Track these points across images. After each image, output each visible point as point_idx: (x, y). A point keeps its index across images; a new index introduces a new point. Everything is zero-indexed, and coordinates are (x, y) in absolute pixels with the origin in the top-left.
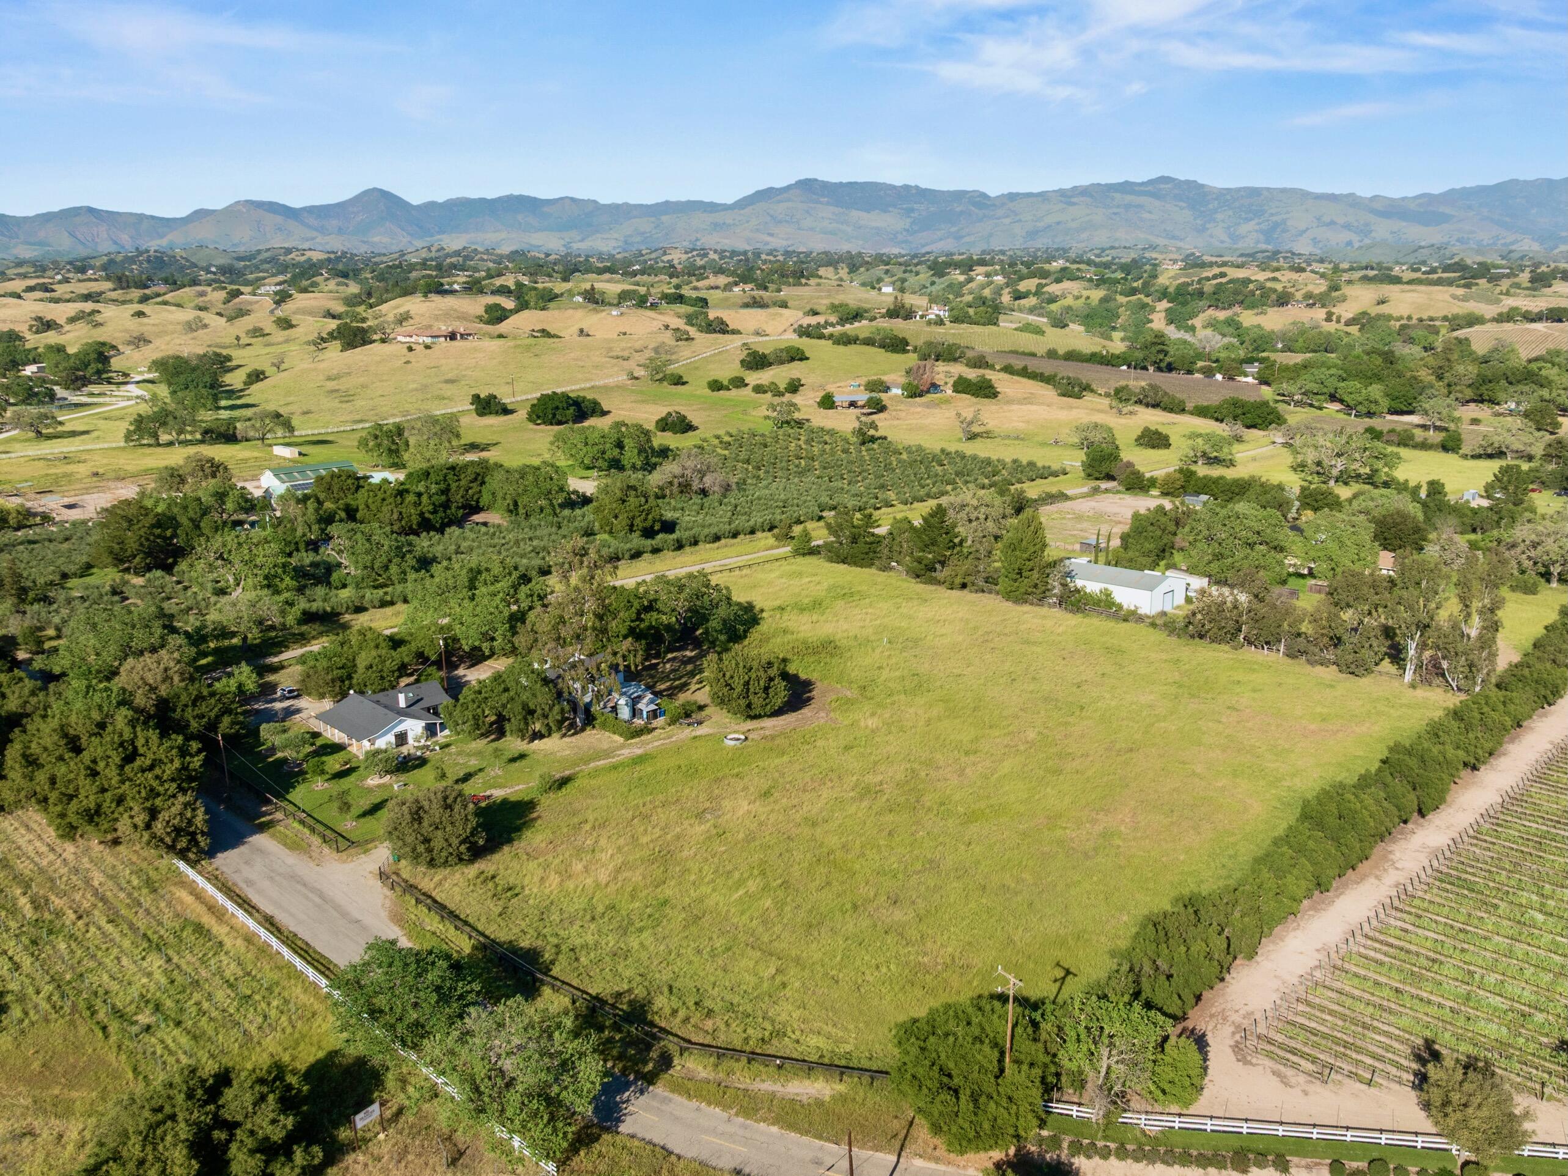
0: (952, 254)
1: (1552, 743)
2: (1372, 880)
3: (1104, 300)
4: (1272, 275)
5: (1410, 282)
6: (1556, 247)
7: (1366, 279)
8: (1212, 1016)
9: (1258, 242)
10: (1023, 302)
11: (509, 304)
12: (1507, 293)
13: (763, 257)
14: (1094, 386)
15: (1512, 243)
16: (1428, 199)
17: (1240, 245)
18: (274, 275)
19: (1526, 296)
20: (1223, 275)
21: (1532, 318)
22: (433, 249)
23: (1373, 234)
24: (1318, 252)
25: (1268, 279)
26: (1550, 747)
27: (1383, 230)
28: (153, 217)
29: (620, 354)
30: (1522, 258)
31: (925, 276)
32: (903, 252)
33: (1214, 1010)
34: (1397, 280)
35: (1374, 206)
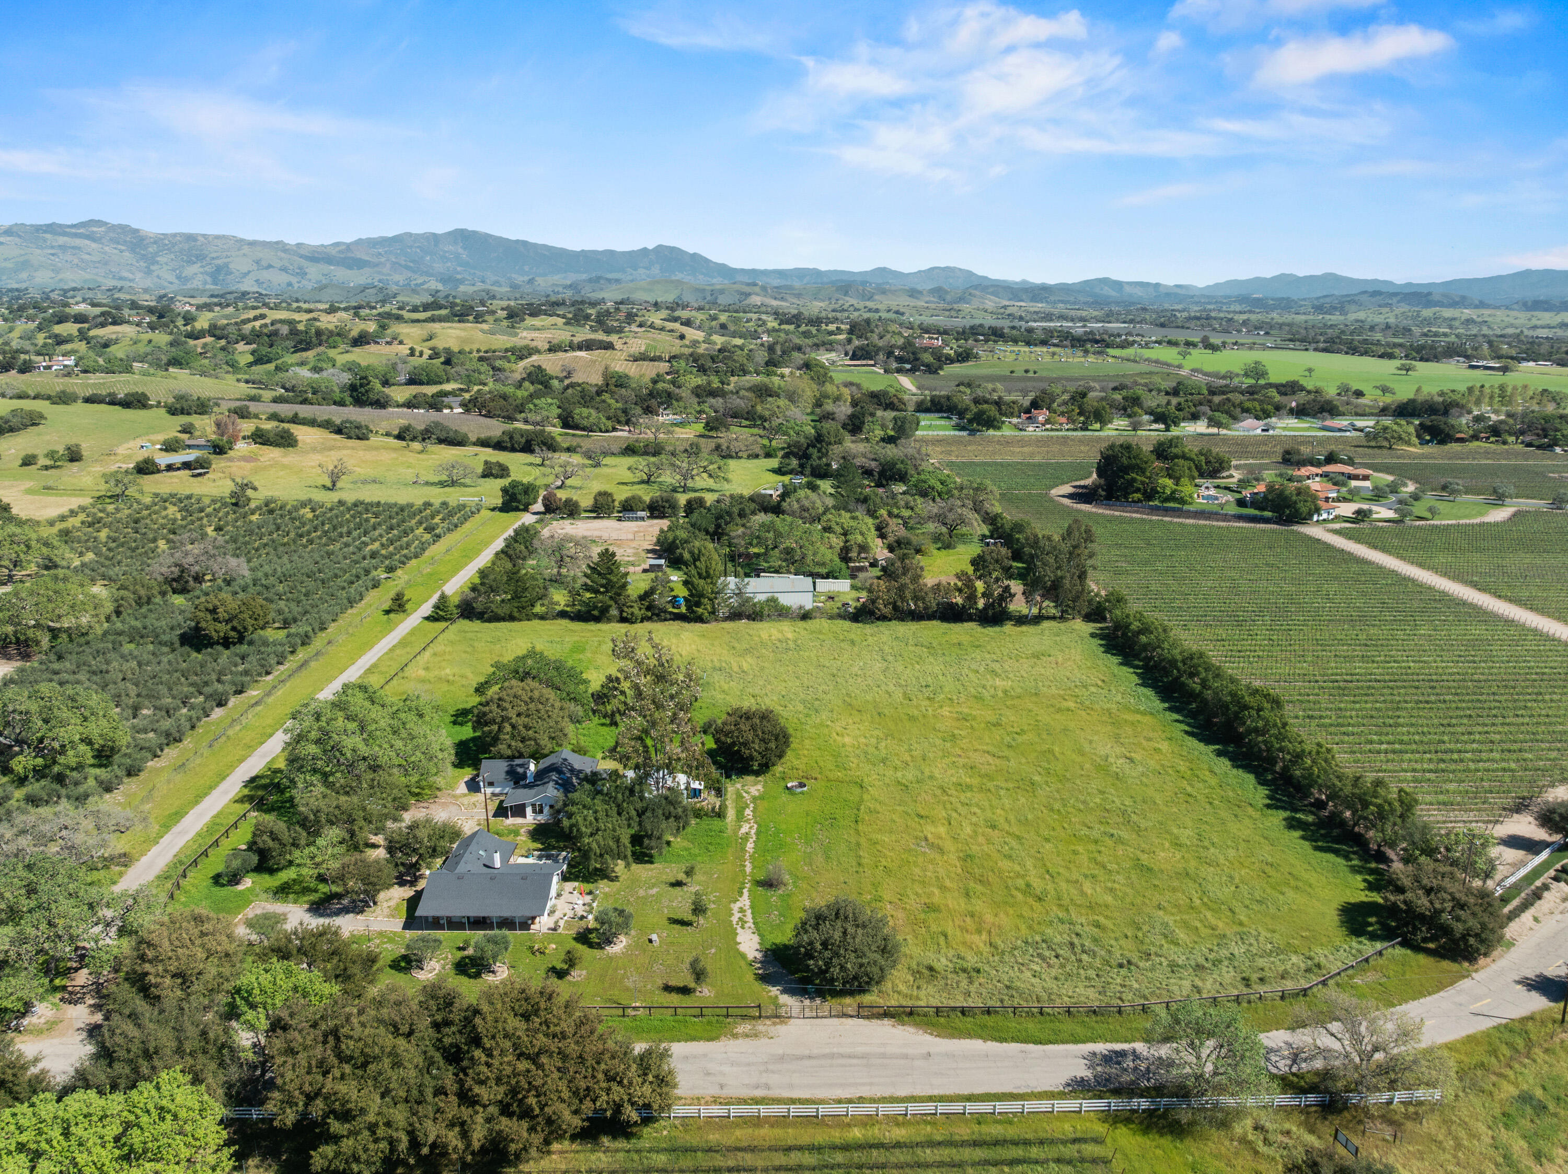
5: (416, 320)
9: (217, 284)
12: (515, 327)
19: (531, 329)
21: (573, 347)
23: (309, 277)
27: (315, 273)
35: (302, 252)
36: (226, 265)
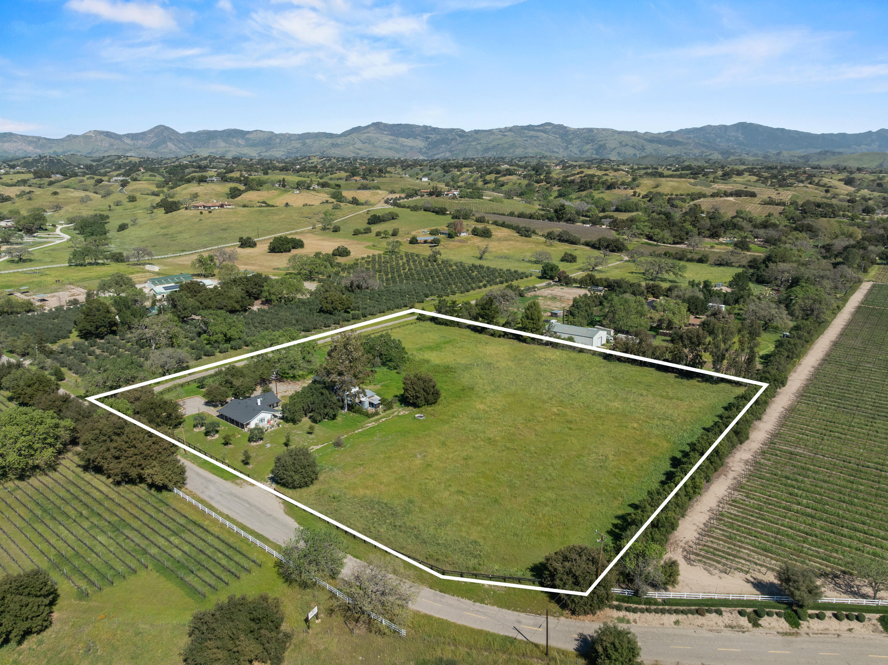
0: (449, 160)
1: (783, 407)
2: (723, 476)
3: (528, 185)
4: (605, 173)
5: (667, 176)
6: (729, 157)
7: (647, 174)
8: (671, 544)
9: (592, 154)
10: (489, 185)
11: (242, 187)
12: (714, 182)
13: (358, 161)
14: (537, 231)
15: (709, 155)
16: (670, 134)
17: (584, 156)
18: (115, 170)
19: (722, 183)
20: (582, 172)
21: (726, 194)
22: (193, 156)
23: (646, 151)
24: (621, 159)
25: (604, 175)
26: (783, 409)
27: (650, 148)
28: (45, 139)
29: (308, 215)
30: (715, 163)
31: (440, 172)
32: (426, 158)
33: (672, 541)
34: (661, 175)
35: (646, 137)
36: (604, 144)
